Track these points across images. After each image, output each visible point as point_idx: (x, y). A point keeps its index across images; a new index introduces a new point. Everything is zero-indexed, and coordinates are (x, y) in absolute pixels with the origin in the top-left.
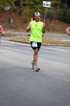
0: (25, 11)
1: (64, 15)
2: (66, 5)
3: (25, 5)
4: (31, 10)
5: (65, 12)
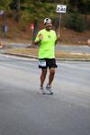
0: (23, 16)
1: (74, 21)
2: (76, 9)
3: (23, 8)
5: (75, 18)
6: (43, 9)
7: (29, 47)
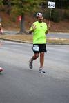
0: (13, 10)
4: (20, 10)
6: (28, 5)
7: (18, 34)
